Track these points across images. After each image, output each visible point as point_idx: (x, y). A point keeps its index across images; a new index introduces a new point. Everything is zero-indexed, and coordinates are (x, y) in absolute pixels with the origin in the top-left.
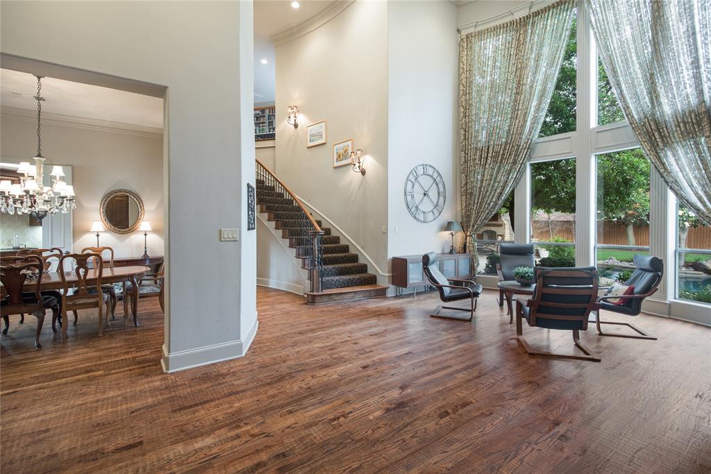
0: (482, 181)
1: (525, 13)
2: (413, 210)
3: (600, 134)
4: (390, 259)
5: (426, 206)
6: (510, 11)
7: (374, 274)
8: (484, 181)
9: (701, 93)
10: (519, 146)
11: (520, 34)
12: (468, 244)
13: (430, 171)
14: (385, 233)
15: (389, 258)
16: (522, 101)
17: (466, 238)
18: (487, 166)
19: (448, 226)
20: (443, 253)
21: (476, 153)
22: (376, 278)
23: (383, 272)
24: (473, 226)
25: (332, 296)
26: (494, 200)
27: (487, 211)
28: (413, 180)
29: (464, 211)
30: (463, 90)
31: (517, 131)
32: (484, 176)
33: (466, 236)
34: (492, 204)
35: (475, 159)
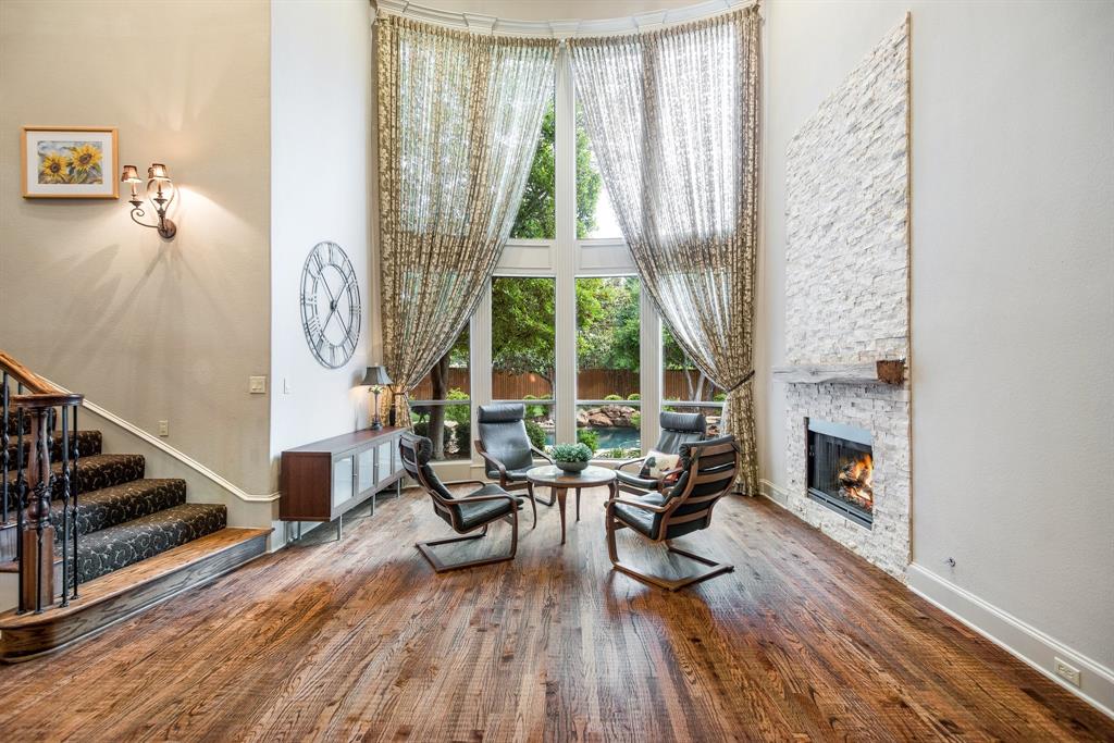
0: (423, 294)
1: (486, 31)
2: (316, 343)
3: (585, 250)
4: (276, 459)
5: (335, 334)
6: (463, 16)
7: (218, 502)
8: (427, 295)
9: (694, 224)
10: (483, 244)
11: (480, 63)
12: (398, 410)
13: (339, 260)
14: (264, 395)
15: (272, 456)
16: (485, 173)
17: (394, 400)
18: (432, 268)
19: (369, 377)
20: (356, 432)
21: (410, 244)
22: (225, 513)
23: (249, 493)
24: (409, 376)
25: (118, 604)
26: (446, 330)
27: (434, 349)
28: (314, 272)
29: (389, 347)
30: (386, 117)
31: (480, 219)
32: (426, 285)
33: (394, 395)
34: (442, 336)
35: (409, 253)
